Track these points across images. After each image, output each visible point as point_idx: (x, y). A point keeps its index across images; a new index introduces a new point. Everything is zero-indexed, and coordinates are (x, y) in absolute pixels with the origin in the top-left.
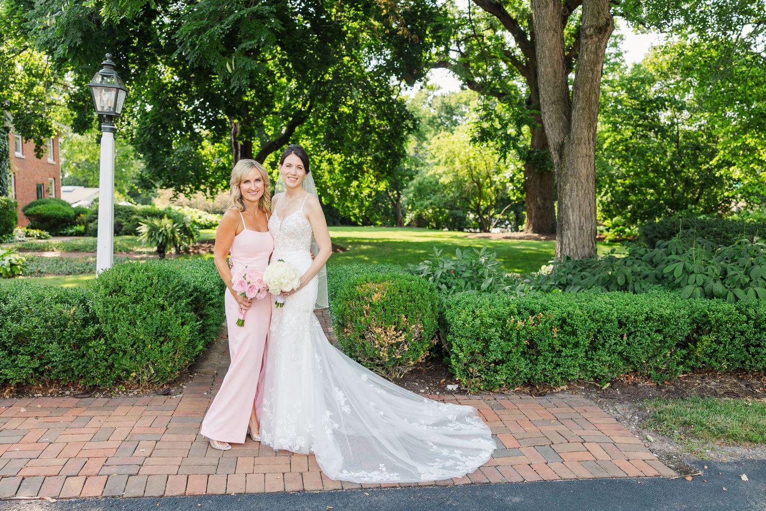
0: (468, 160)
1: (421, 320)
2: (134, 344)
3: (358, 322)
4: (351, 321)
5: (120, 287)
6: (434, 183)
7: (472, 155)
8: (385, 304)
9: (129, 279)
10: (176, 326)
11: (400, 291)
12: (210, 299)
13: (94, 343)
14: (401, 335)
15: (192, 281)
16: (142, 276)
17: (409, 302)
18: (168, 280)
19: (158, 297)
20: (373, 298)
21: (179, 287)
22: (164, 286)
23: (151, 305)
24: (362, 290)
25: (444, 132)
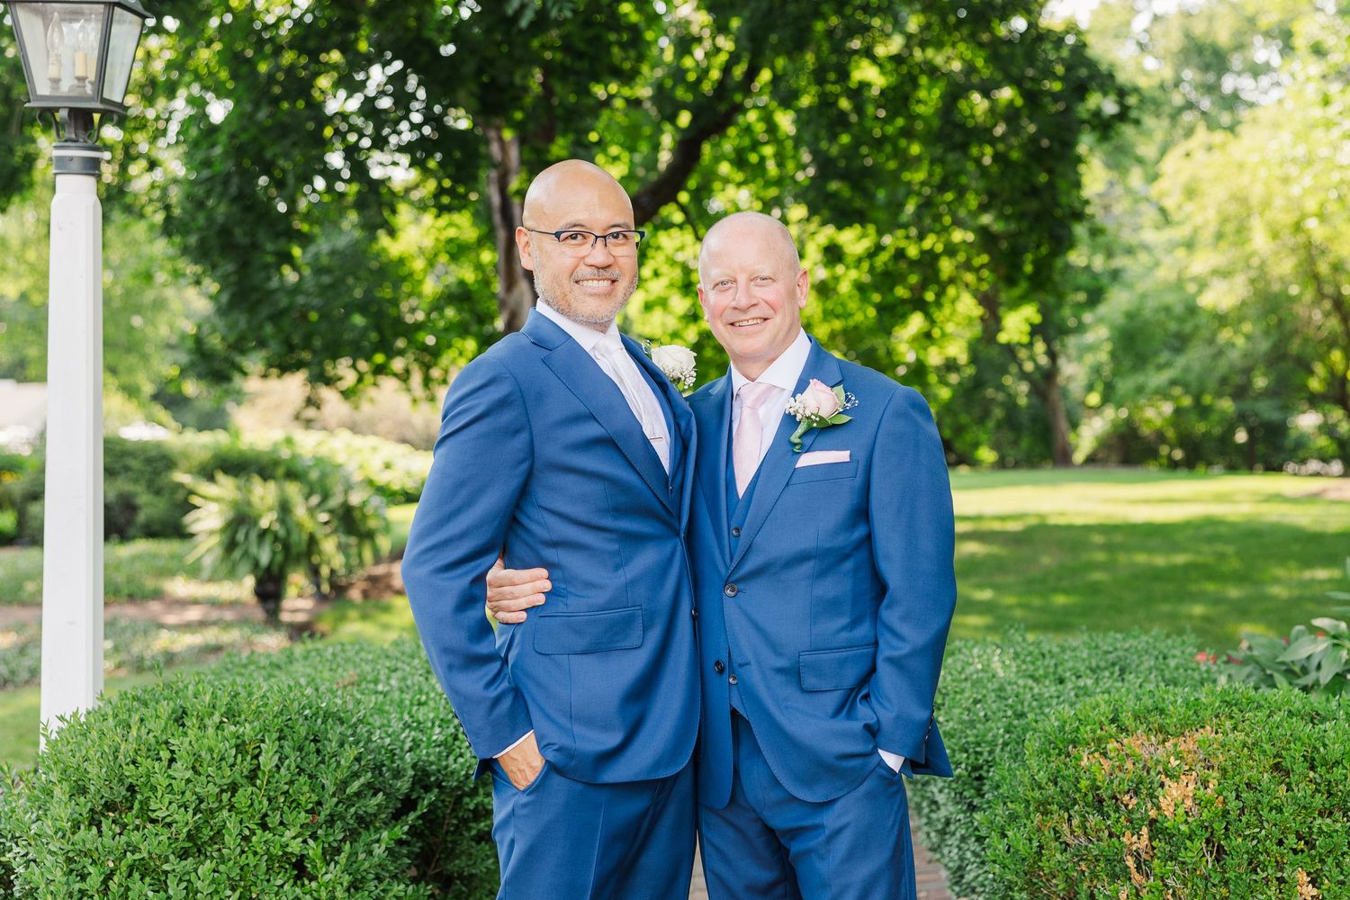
0: (1298, 227)
5: (131, 788)
6: (1179, 309)
7: (1311, 205)
8: (1219, 827)
9: (165, 755)
11: (1277, 767)
15: (408, 745)
16: (213, 740)
17: (1321, 814)
18: (318, 752)
19: (282, 823)
20: (1164, 803)
21: (362, 780)
22: (303, 779)
23: (252, 861)
24: (1107, 764)
25: (1201, 134)
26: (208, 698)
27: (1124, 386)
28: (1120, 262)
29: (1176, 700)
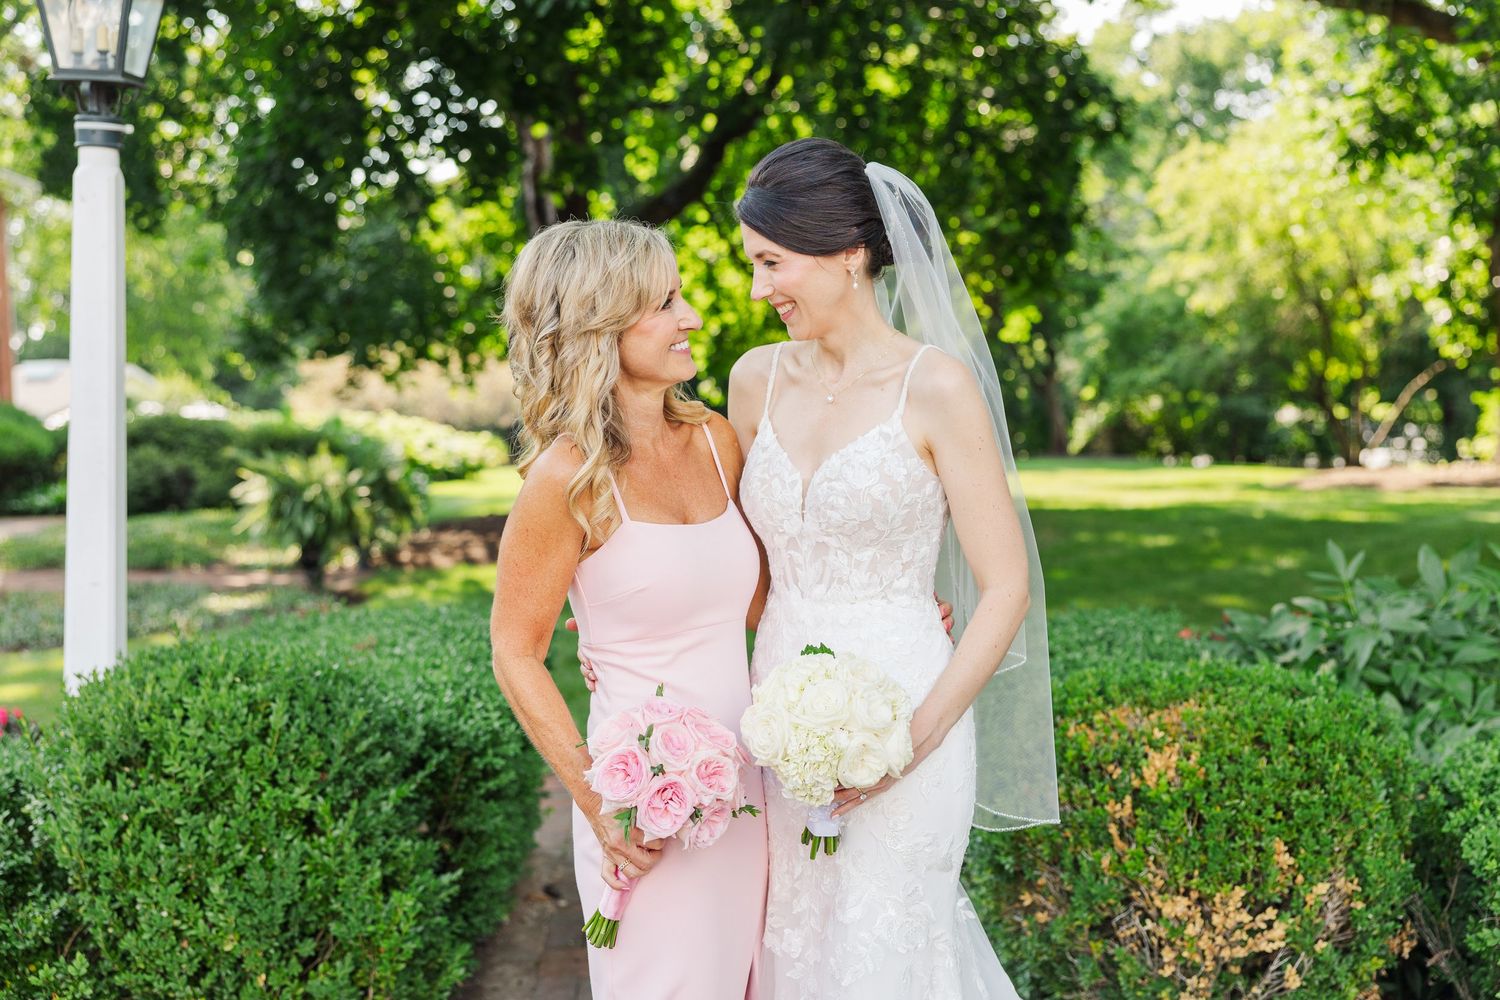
0: (1284, 234)
1: (1349, 859)
2: (204, 969)
3: (1086, 870)
4: (1056, 861)
5: (146, 745)
6: (1170, 310)
7: (1296, 214)
8: (1201, 797)
9: (178, 712)
10: (364, 895)
11: (1257, 741)
12: (489, 773)
13: (46, 972)
14: (1270, 924)
15: (420, 706)
16: (228, 699)
17: (1300, 786)
18: (328, 712)
19: (292, 780)
20: (1147, 772)
21: (371, 740)
22: (313, 737)
23: (262, 816)
24: (1092, 735)
25: (1195, 147)
26: (221, 659)
27: (1119, 380)
28: (1116, 266)
29: (1161, 674)
